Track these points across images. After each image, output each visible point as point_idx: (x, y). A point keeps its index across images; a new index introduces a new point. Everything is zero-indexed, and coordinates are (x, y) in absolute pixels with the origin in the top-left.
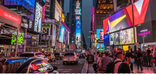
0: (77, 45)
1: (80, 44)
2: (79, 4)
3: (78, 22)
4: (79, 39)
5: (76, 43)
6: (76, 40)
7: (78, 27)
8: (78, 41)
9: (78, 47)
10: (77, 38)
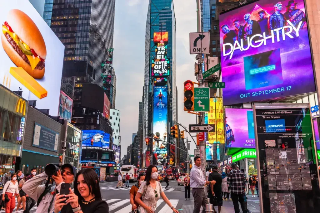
0: (158, 154)
1: (166, 152)
2: (163, 48)
3: (161, 90)
4: (162, 137)
5: (154, 149)
6: (154, 141)
7: (161, 104)
8: (160, 143)
9: (158, 161)
10: (158, 135)
